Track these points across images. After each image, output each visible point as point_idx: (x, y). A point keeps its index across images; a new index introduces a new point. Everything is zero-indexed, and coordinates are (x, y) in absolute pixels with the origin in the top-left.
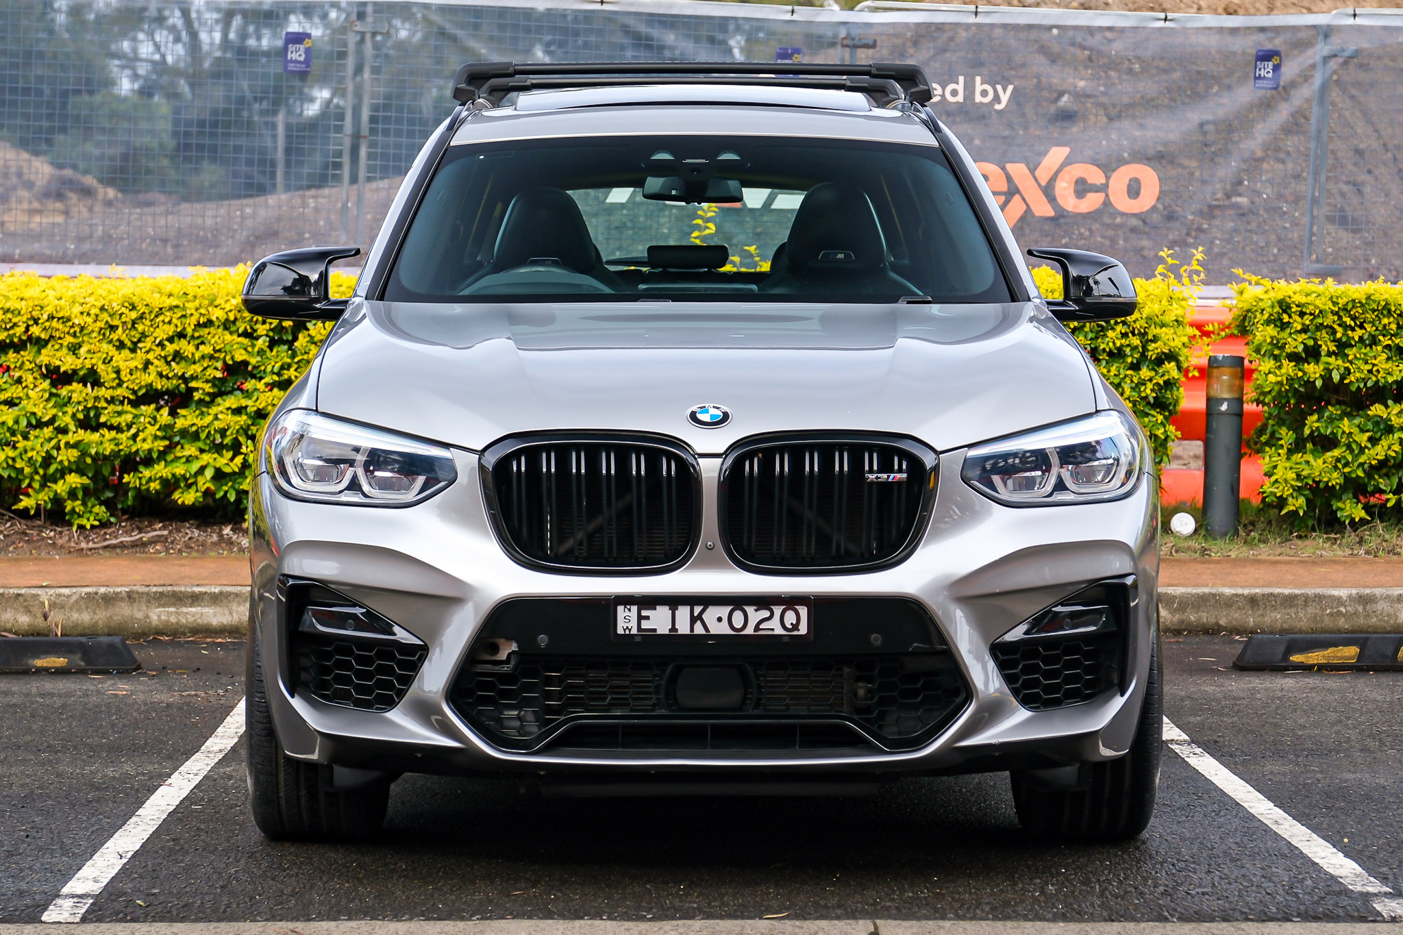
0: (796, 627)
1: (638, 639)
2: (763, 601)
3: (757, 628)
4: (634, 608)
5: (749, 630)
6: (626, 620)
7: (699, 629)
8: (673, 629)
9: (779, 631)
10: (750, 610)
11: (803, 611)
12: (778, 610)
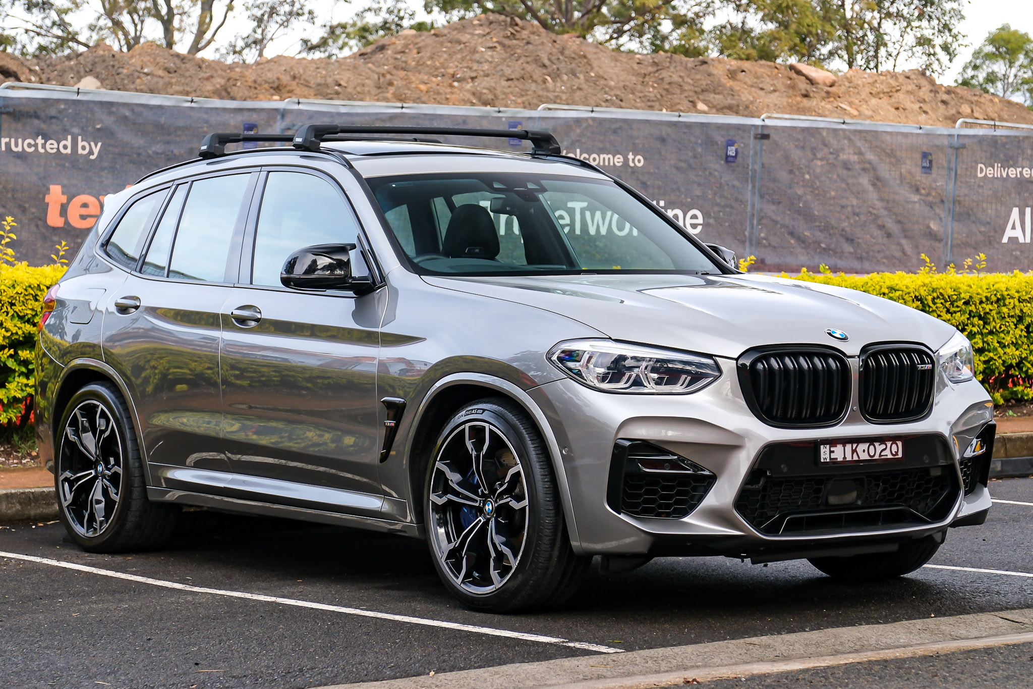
0: (897, 453)
1: (831, 465)
2: (882, 439)
3: (880, 455)
4: (828, 446)
5: (877, 457)
6: (825, 453)
7: (855, 458)
8: (845, 458)
9: (890, 456)
10: (877, 444)
11: (900, 444)
12: (889, 444)
